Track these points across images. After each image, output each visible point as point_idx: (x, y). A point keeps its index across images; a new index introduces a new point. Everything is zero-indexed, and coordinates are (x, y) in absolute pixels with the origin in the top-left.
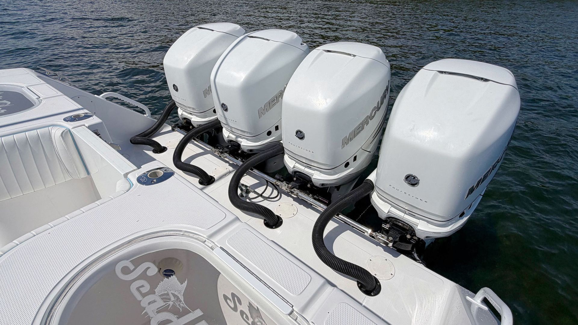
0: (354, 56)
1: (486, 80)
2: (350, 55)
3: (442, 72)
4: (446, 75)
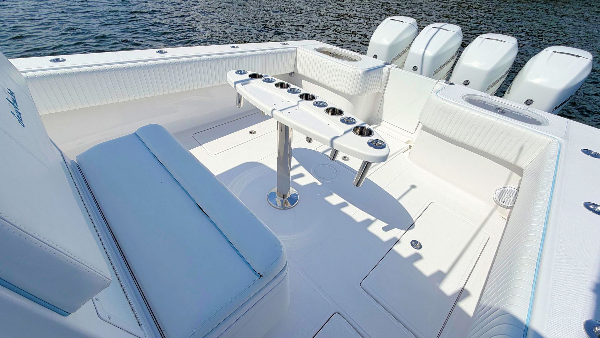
0: (504, 42)
1: (579, 57)
2: (502, 41)
3: (555, 52)
4: (558, 54)
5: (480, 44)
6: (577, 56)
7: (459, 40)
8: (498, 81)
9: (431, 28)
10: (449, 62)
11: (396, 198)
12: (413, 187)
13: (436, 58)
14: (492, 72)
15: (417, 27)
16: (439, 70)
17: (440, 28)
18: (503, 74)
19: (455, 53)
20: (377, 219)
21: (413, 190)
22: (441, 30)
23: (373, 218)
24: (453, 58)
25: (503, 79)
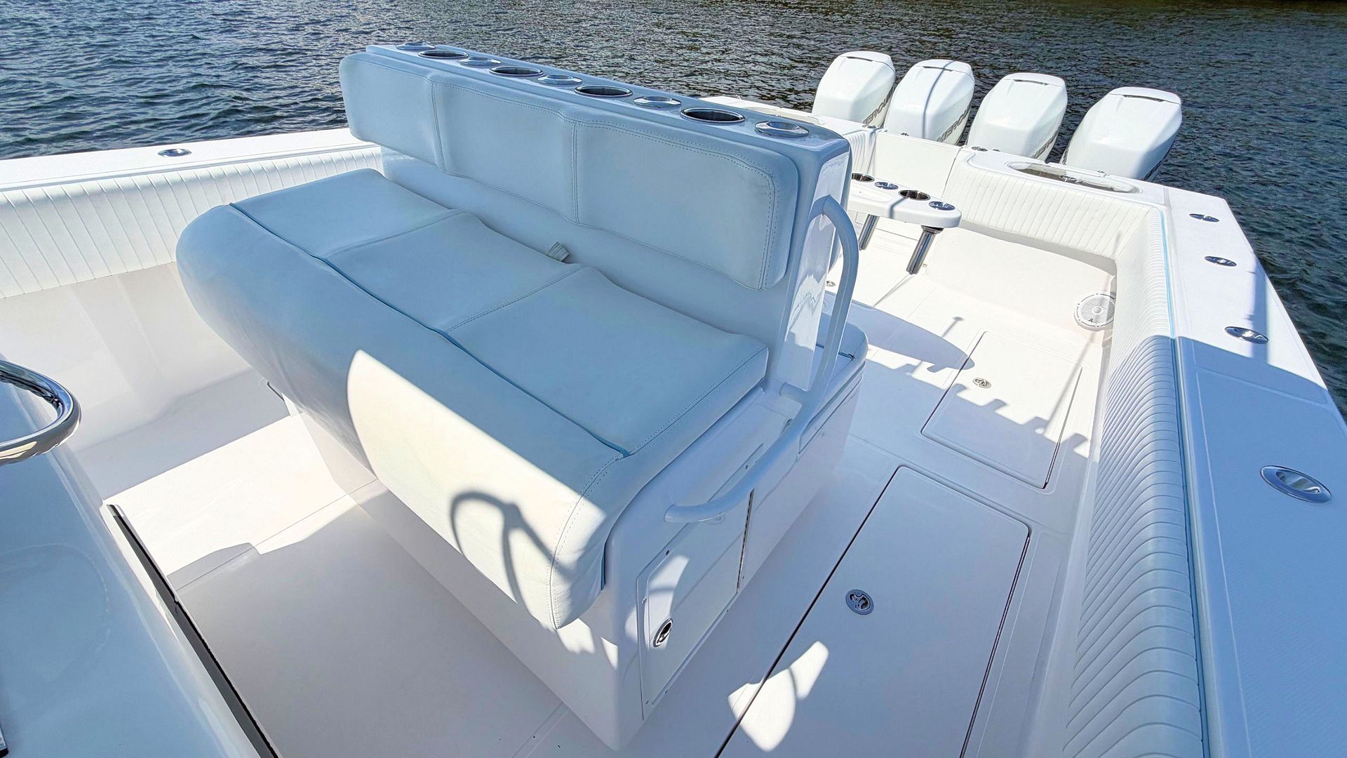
0: (1046, 84)
1: (1161, 100)
2: (1042, 83)
3: (1126, 96)
4: (1130, 98)
5: (1009, 90)
6: (1158, 100)
7: (970, 86)
8: (1044, 149)
9: (921, 70)
10: (958, 123)
11: (940, 335)
12: (958, 319)
13: (939, 117)
14: (1035, 133)
15: (893, 68)
16: (943, 138)
17: (944, 69)
18: (1051, 136)
19: (966, 108)
20: (923, 360)
21: (960, 322)
22: (945, 71)
23: (914, 362)
24: (963, 116)
25: (1051, 146)
